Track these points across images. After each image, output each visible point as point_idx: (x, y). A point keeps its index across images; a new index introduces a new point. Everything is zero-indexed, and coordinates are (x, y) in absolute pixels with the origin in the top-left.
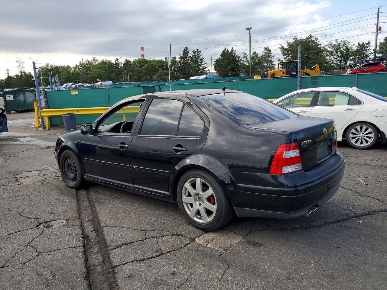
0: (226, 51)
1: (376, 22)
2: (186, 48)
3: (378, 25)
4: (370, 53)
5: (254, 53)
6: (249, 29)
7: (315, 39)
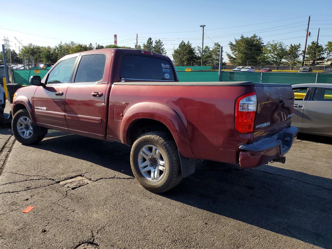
0: (183, 44)
1: (307, 28)
2: (150, 39)
3: (308, 31)
4: (300, 53)
5: (207, 47)
6: (203, 26)
7: (258, 39)
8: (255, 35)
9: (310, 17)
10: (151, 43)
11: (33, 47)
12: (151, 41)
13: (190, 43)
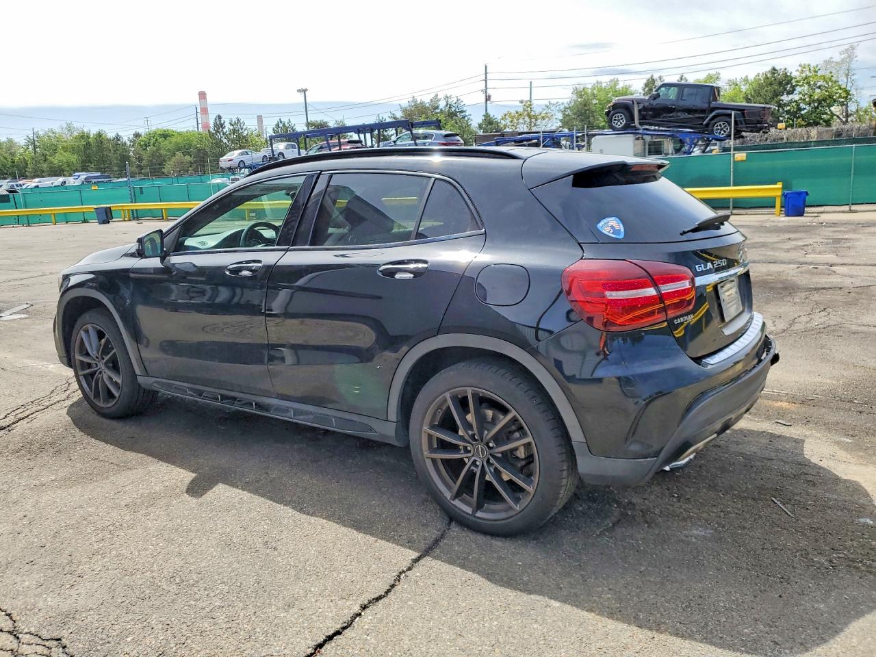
0: (281, 125)
1: (484, 87)
3: (486, 92)
6: (305, 91)
7: (454, 102)
9: (486, 67)
10: (222, 126)
12: (222, 122)
13: (293, 122)
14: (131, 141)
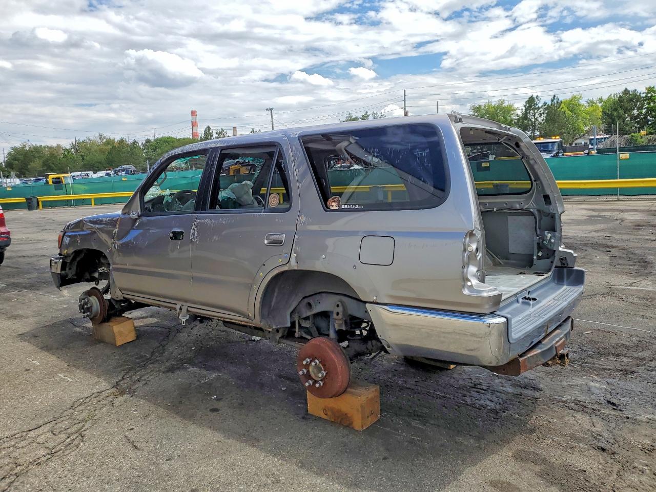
1: (403, 106)
2: (209, 128)
3: (405, 109)
6: (271, 109)
7: (380, 116)
8: (367, 112)
10: (211, 135)
11: (30, 148)
12: (211, 131)
14: (144, 146)
